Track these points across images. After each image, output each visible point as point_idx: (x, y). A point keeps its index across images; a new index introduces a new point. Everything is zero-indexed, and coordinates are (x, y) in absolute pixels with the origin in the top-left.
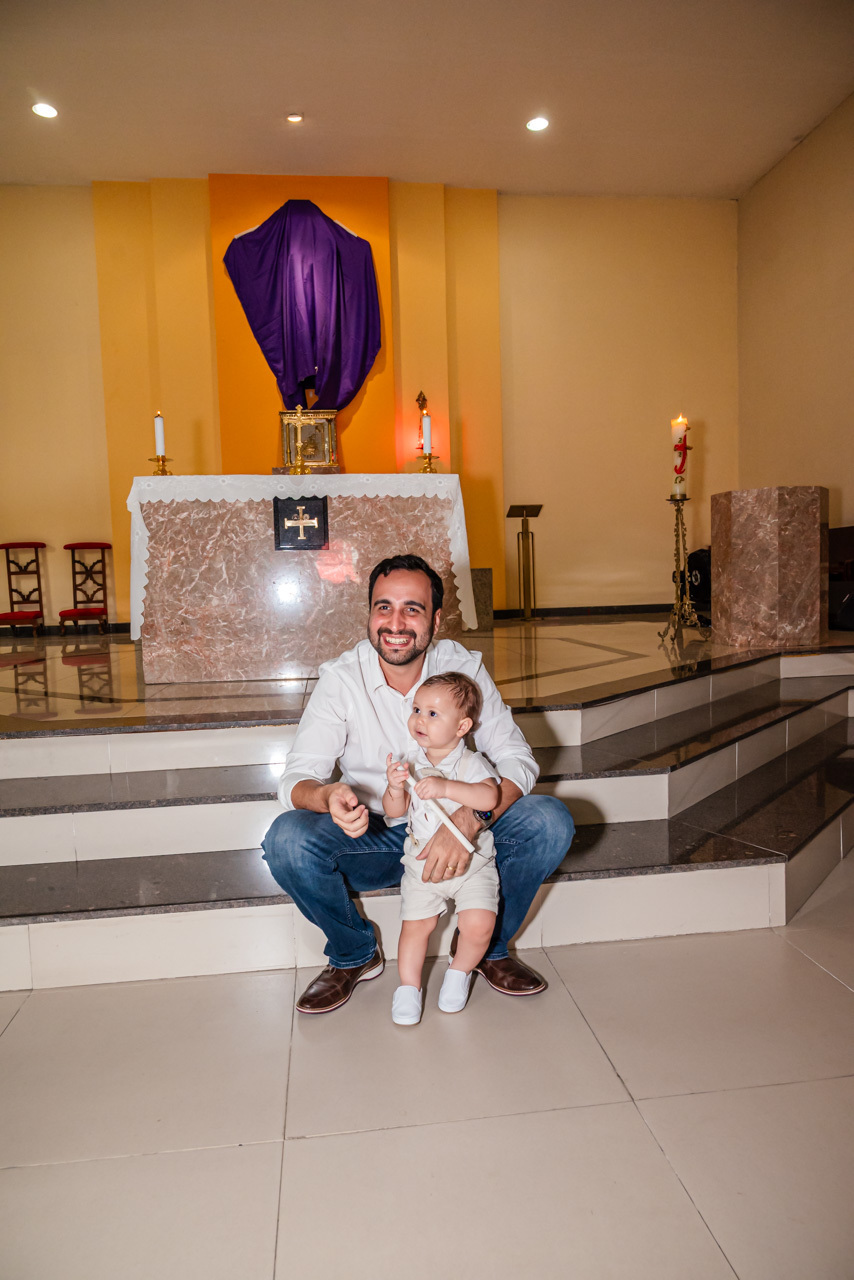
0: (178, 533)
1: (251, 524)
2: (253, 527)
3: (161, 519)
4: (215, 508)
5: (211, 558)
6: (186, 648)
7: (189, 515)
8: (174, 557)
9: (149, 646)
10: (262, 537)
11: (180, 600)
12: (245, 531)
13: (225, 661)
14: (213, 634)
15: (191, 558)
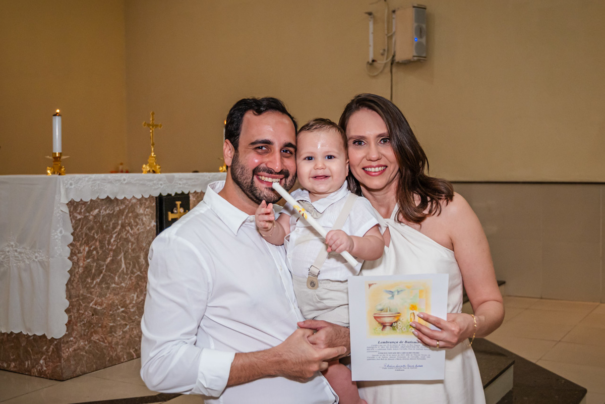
0: (90, 229)
1: (141, 217)
2: (142, 220)
3: (79, 217)
4: (117, 205)
5: (114, 251)
6: (95, 338)
7: (99, 212)
8: (88, 252)
9: (67, 342)
10: (148, 228)
11: (91, 293)
12: (138, 224)
13: (123, 344)
14: (115, 321)
15: (100, 252)
